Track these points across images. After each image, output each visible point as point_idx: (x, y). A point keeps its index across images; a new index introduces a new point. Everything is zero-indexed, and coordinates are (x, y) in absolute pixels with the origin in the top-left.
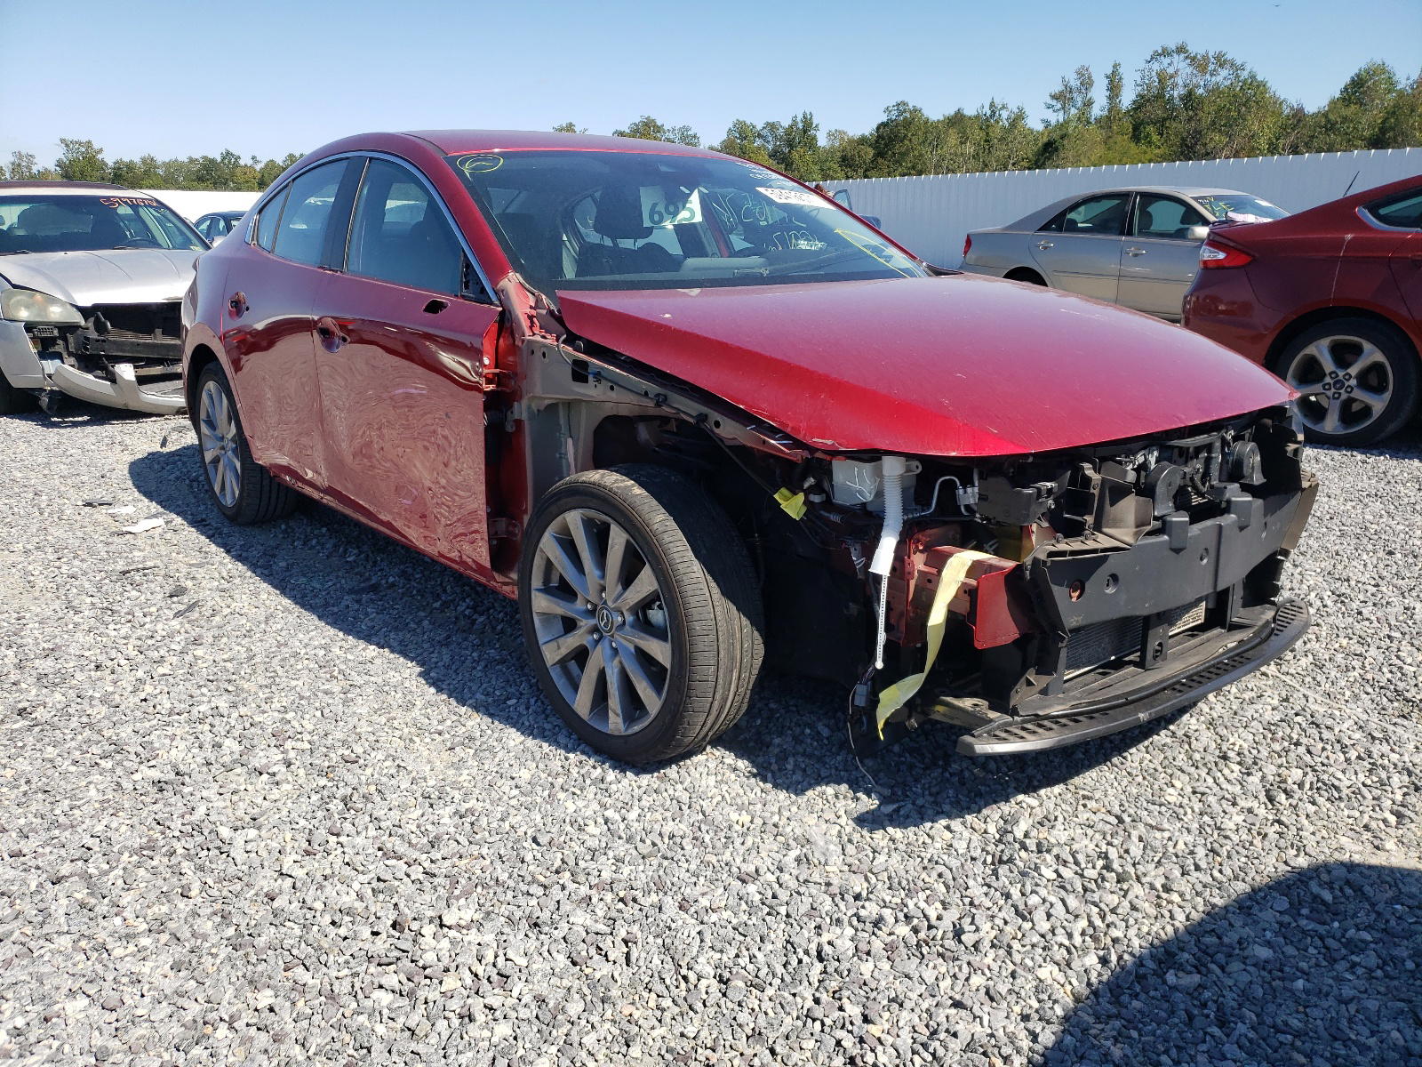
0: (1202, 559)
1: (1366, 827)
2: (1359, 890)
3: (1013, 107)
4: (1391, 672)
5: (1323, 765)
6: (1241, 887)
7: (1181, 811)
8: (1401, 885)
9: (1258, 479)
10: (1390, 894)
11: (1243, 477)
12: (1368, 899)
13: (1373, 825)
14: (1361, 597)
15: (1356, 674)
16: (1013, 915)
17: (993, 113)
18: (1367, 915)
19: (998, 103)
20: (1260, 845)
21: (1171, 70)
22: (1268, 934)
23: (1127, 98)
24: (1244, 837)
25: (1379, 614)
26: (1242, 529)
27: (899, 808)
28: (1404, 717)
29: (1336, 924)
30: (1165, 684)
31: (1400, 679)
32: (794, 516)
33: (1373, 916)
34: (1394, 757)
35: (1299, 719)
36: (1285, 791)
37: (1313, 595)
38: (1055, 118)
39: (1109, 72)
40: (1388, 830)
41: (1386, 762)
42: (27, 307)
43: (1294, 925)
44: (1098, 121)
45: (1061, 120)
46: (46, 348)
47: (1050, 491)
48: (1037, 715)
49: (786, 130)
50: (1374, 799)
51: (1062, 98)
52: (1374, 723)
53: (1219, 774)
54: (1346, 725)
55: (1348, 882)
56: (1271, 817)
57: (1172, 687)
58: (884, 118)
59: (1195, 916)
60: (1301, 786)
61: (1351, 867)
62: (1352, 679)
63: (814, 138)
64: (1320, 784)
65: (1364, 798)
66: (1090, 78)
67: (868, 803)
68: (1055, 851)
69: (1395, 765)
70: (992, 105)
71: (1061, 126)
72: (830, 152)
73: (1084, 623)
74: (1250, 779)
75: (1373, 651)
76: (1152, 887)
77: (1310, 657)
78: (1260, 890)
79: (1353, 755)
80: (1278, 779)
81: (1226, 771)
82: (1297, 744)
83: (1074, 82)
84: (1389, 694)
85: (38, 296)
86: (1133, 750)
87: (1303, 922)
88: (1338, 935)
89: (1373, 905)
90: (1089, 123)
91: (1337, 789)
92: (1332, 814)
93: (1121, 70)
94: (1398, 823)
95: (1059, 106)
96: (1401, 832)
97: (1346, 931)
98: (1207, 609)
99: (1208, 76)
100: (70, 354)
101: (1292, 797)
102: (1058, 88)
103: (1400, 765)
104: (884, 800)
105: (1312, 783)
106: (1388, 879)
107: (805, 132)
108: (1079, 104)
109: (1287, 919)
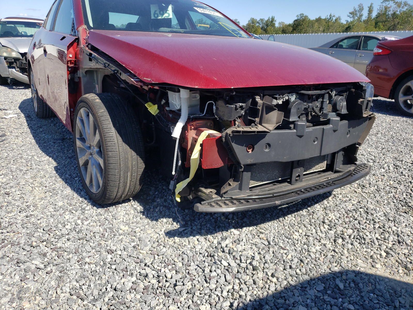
0: (314, 142)
1: (371, 257)
2: (357, 284)
3: (337, 16)
4: (406, 195)
5: (363, 229)
6: (306, 277)
7: (297, 242)
8: (377, 284)
9: (344, 111)
10: (370, 288)
11: (338, 111)
12: (360, 289)
13: (375, 256)
14: (405, 167)
15: (392, 195)
16: (203, 280)
17: (330, 18)
18: (357, 297)
19: (332, 15)
20: (322, 260)
21: (389, 6)
22: (309, 301)
23: (374, 15)
24: (317, 256)
25: (410, 173)
26: (335, 131)
27: (185, 230)
28: (406, 213)
29: (340, 300)
30: (292, 191)
31: (409, 198)
32: (153, 113)
33: (359, 297)
34: (394, 228)
35: (361, 210)
36: (342, 238)
37: (386, 165)
38: (350, 20)
39: (369, 6)
40: (381, 259)
41: (390, 230)
42: (6, 52)
43: (322, 298)
44: (364, 21)
45: (352, 20)
46: (11, 65)
47: (241, 107)
48: (232, 198)
49: (266, 21)
50: (379, 245)
51: (353, 14)
52: (392, 214)
53: (319, 229)
54: (380, 214)
55: (354, 281)
56: (331, 249)
57: (296, 192)
58: (296, 18)
59: (279, 288)
60: (350, 237)
61: (358, 274)
62: (389, 196)
63: (274, 24)
64: (358, 237)
65: (375, 244)
66: (363, 7)
67: (176, 226)
68: (234, 254)
69: (393, 232)
70: (330, 15)
71: (351, 22)
72: (280, 28)
73: (254, 162)
74: (330, 232)
75: (402, 187)
76: (267, 274)
77: (376, 187)
78: (314, 279)
79: (377, 225)
80: (341, 233)
81: (322, 228)
82: (356, 220)
83: (357, 9)
84: (402, 203)
85: (9, 49)
86: (290, 216)
87: (326, 297)
88: (339, 305)
89: (361, 292)
90: (361, 22)
91: (364, 239)
92: (358, 249)
93: (373, 5)
94: (386, 256)
95: (352, 16)
96: (386, 260)
97: (344, 303)
98: (327, 164)
99: (401, 8)
100: (18, 67)
101: (344, 241)
102: (352, 10)
103: (395, 232)
104: (182, 226)
105: (354, 236)
106: (372, 281)
107: (272, 22)
108: (358, 15)
109: (320, 294)
